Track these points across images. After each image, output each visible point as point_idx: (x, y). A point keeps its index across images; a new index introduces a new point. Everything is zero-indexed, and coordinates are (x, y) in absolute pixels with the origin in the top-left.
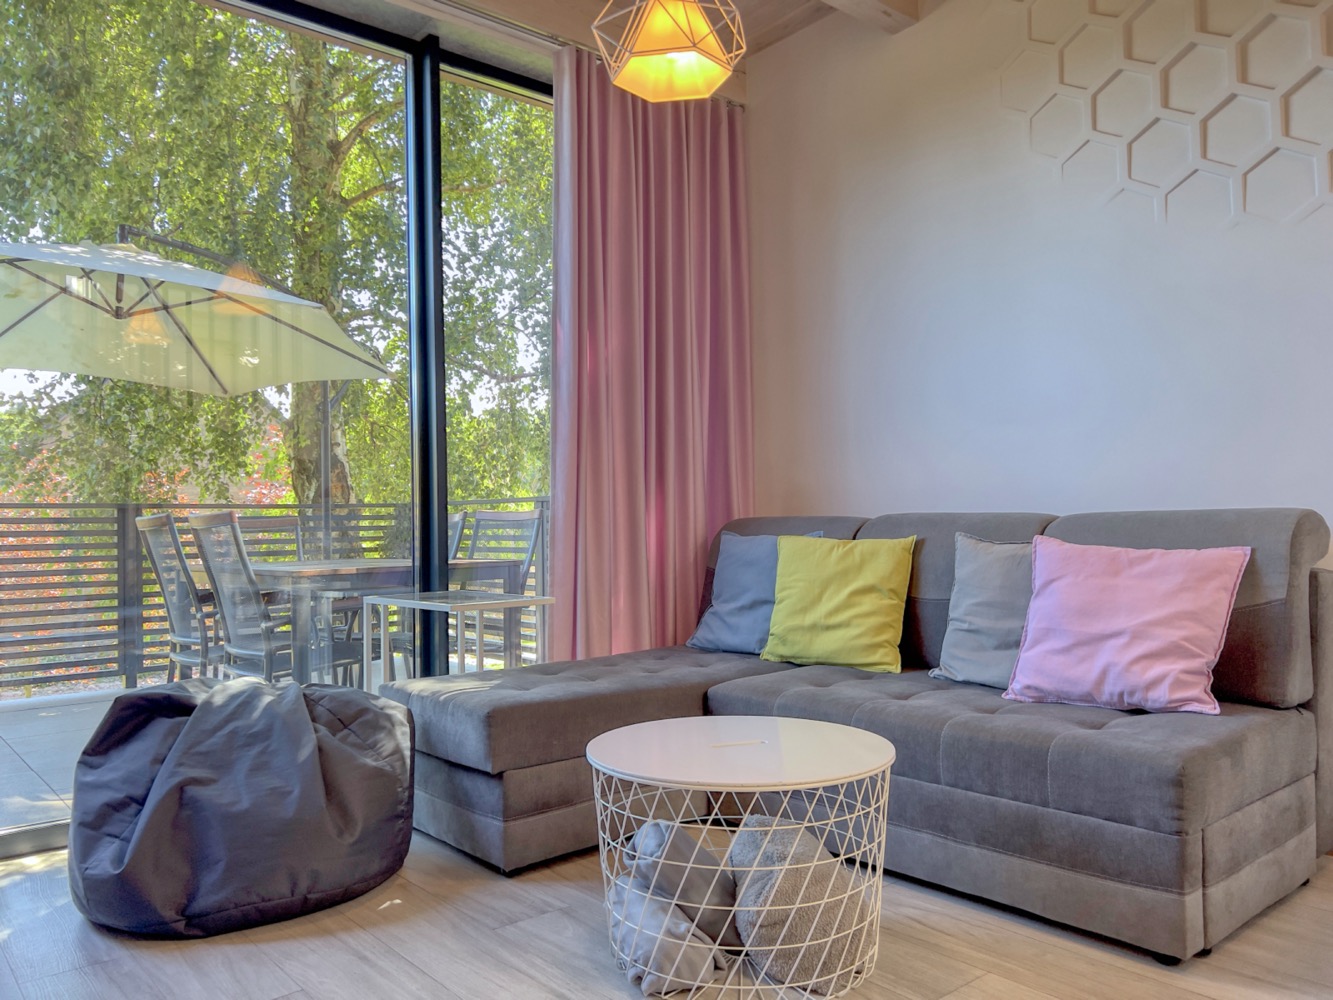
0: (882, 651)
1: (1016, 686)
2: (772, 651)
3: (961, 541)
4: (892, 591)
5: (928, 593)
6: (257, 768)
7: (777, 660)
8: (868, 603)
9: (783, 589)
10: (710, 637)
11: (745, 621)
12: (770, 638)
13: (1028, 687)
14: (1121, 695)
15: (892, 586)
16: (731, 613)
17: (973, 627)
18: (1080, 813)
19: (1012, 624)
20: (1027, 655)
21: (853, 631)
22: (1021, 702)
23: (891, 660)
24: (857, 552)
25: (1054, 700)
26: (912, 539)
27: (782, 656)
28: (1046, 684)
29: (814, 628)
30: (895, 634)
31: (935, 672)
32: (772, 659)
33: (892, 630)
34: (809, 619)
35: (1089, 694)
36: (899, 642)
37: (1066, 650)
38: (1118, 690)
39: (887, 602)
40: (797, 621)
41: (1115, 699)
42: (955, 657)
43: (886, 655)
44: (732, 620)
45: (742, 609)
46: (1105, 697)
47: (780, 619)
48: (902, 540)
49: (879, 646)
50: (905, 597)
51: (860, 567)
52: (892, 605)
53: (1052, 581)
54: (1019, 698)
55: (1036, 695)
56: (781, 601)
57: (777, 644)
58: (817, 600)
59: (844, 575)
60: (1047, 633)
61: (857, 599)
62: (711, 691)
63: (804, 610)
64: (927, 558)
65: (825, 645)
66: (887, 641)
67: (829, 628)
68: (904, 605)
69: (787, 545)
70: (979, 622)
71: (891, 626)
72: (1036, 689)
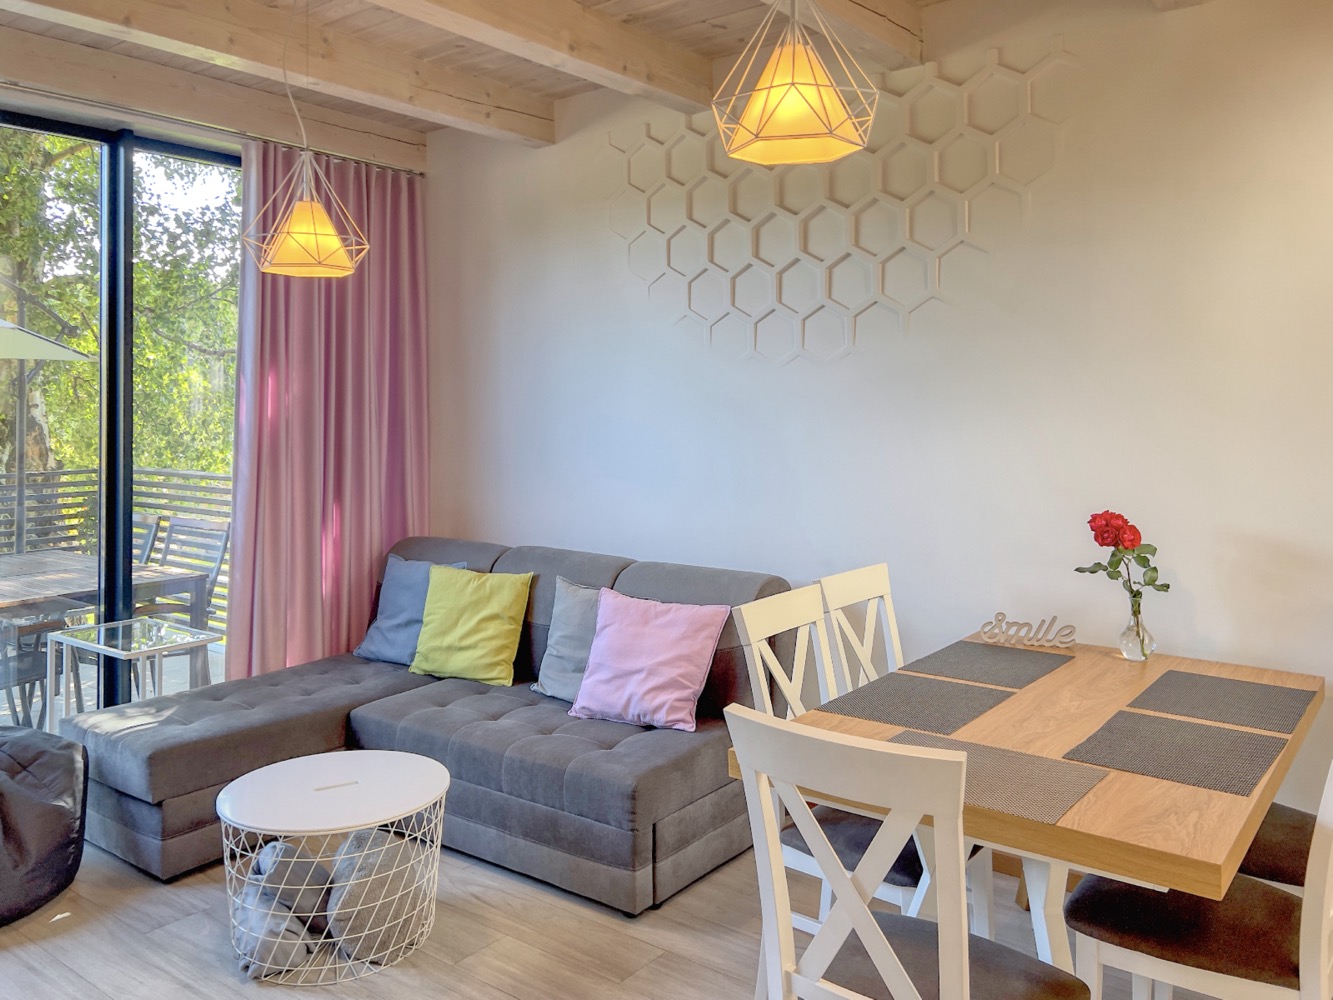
0: (499, 668)
1: (577, 706)
2: (418, 666)
3: (560, 584)
4: (512, 618)
5: (538, 620)
7: (422, 673)
8: (492, 629)
9: (429, 615)
10: (373, 648)
11: (402, 636)
12: (417, 655)
13: (584, 708)
14: (639, 716)
15: (512, 614)
16: (390, 629)
17: (559, 654)
18: (582, 816)
19: (580, 654)
20: (588, 682)
21: (478, 652)
22: (579, 718)
23: (504, 675)
24: (488, 584)
25: (601, 717)
26: (531, 574)
27: (424, 671)
28: (594, 706)
29: (450, 649)
30: (511, 654)
31: (535, 687)
32: (418, 672)
33: (508, 650)
34: (448, 640)
35: (620, 715)
36: (514, 659)
37: (608, 681)
38: (636, 713)
39: (507, 627)
40: (437, 643)
41: (636, 718)
42: (549, 680)
43: (502, 671)
44: (391, 636)
45: (399, 626)
46: (630, 717)
47: (426, 640)
48: (523, 575)
49: (497, 664)
50: (521, 623)
51: (489, 598)
52: (509, 631)
53: (605, 627)
54: (578, 715)
55: (589, 713)
56: (426, 625)
57: (421, 661)
58: (455, 624)
59: (476, 605)
60: (600, 666)
61: (484, 625)
62: (356, 713)
63: (444, 633)
64: (539, 592)
65: (457, 663)
66: (502, 660)
67: (462, 649)
68: (520, 629)
69: (439, 574)
70: (565, 651)
71: (508, 647)
72: (588, 709)
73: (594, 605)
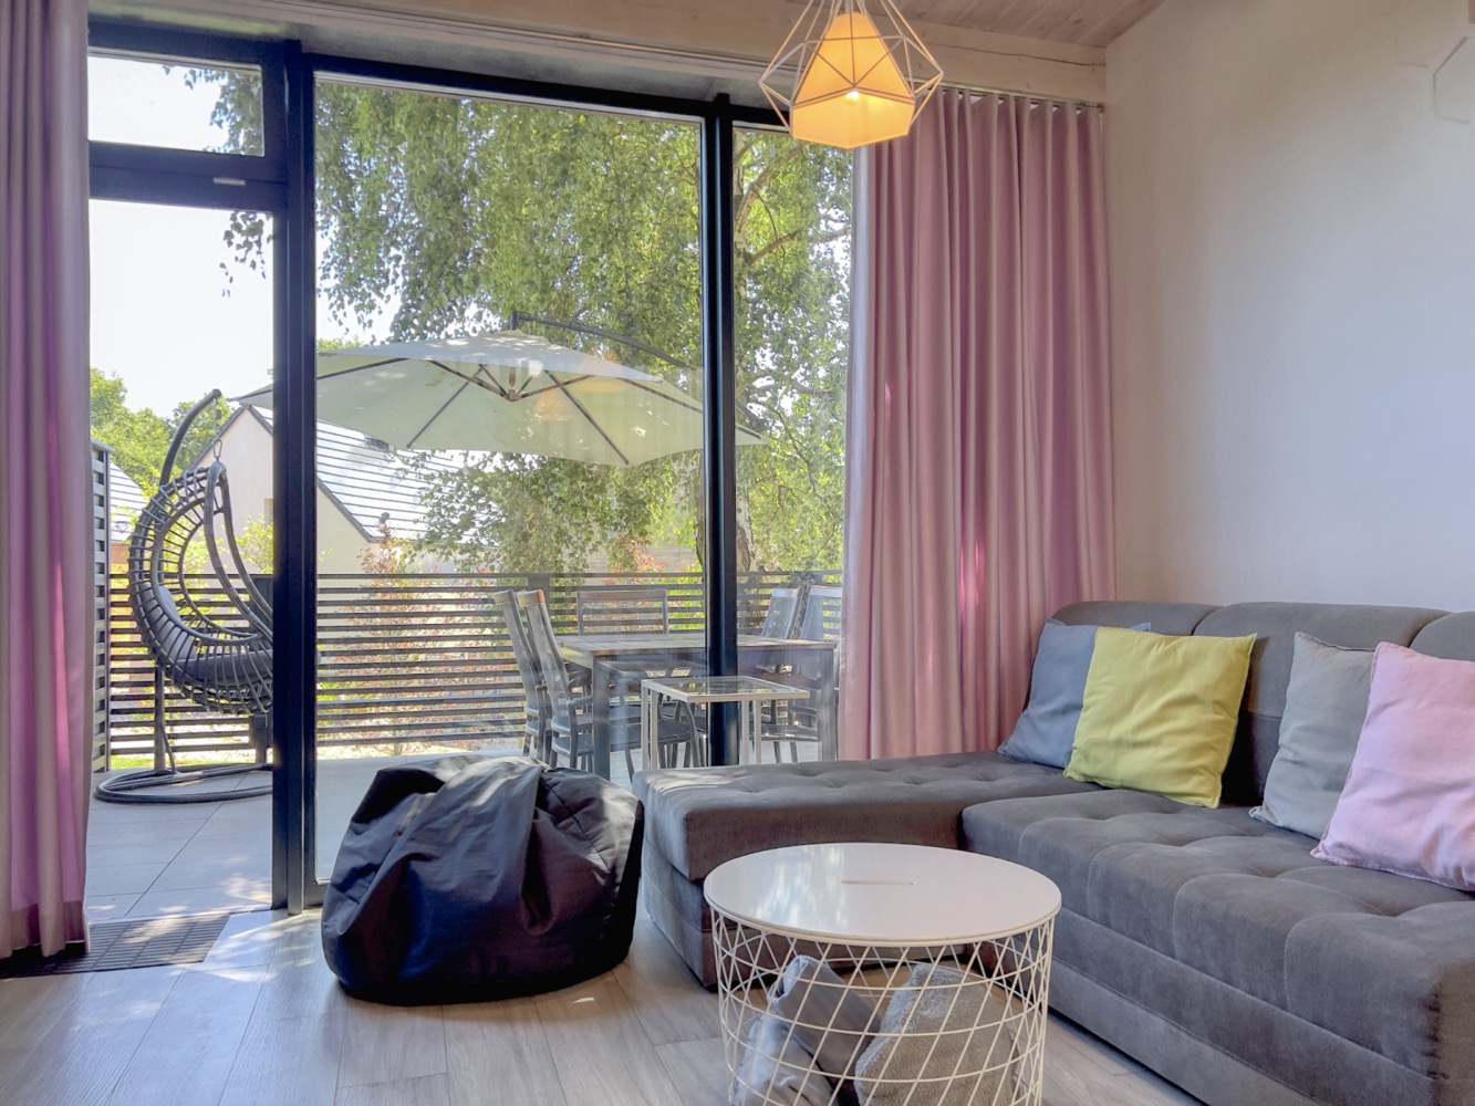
0: (1196, 779)
1: (1327, 842)
2: (1076, 768)
3: (1301, 643)
4: (1217, 703)
5: (1263, 708)
6: (475, 850)
7: (1082, 779)
8: (1185, 718)
9: (1090, 695)
10: (1020, 744)
11: (1056, 728)
12: (1074, 751)
13: (1341, 846)
14: (1458, 870)
15: (1219, 697)
16: (1043, 717)
17: (1298, 758)
19: (1337, 759)
20: (1347, 802)
21: (1162, 751)
22: (1334, 864)
23: (1207, 791)
24: (1180, 652)
25: (1377, 866)
26: (1253, 637)
27: (1084, 775)
28: (1362, 844)
29: (1119, 743)
30: (1220, 758)
31: (1256, 812)
32: (1076, 777)
33: (1213, 753)
34: (1116, 731)
35: (1417, 864)
36: (1222, 766)
37: (1392, 801)
38: (1452, 862)
39: (1211, 716)
40: (1100, 734)
41: (1452, 875)
42: (1281, 800)
43: (1201, 784)
44: (1043, 726)
45: (1054, 713)
46: (1438, 871)
47: (1085, 730)
48: (1239, 639)
49: (1192, 772)
50: (1237, 711)
51: (1182, 671)
52: (1216, 722)
53: (1386, 706)
54: (1331, 858)
55: (1351, 856)
56: (1088, 708)
57: (1080, 760)
58: (1127, 709)
59: (1162, 680)
60: (1373, 775)
61: (1173, 711)
62: (967, 811)
63: (1112, 721)
64: (1267, 663)
65: (1130, 766)
66: (1204, 767)
67: (1137, 745)
68: (1234, 722)
69: (1106, 638)
70: (1307, 753)
71: (1212, 748)
72: (1351, 849)
73: (1363, 677)
